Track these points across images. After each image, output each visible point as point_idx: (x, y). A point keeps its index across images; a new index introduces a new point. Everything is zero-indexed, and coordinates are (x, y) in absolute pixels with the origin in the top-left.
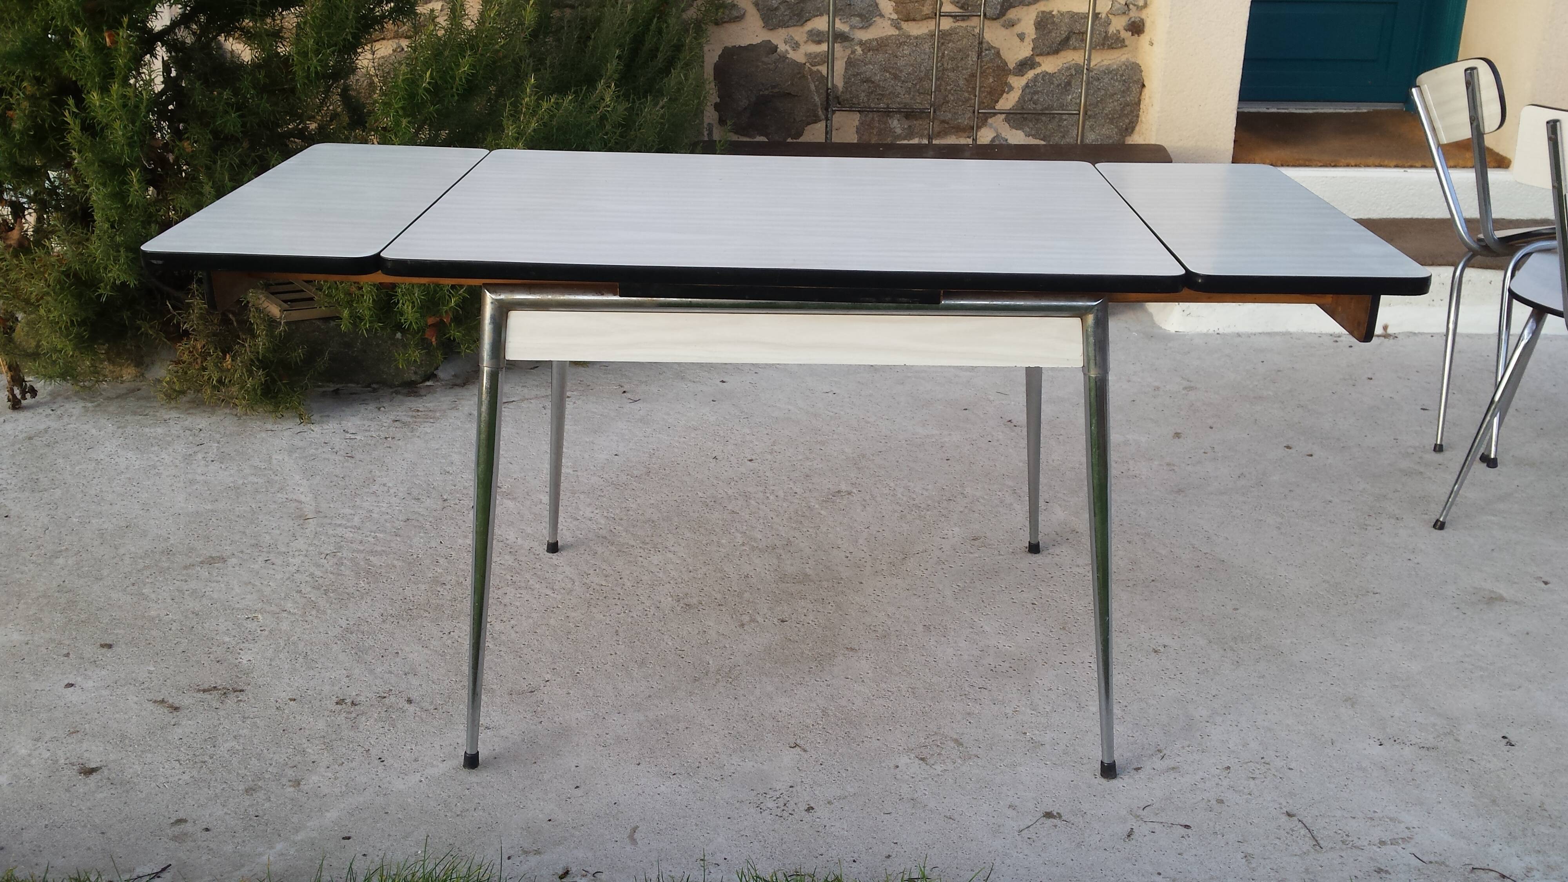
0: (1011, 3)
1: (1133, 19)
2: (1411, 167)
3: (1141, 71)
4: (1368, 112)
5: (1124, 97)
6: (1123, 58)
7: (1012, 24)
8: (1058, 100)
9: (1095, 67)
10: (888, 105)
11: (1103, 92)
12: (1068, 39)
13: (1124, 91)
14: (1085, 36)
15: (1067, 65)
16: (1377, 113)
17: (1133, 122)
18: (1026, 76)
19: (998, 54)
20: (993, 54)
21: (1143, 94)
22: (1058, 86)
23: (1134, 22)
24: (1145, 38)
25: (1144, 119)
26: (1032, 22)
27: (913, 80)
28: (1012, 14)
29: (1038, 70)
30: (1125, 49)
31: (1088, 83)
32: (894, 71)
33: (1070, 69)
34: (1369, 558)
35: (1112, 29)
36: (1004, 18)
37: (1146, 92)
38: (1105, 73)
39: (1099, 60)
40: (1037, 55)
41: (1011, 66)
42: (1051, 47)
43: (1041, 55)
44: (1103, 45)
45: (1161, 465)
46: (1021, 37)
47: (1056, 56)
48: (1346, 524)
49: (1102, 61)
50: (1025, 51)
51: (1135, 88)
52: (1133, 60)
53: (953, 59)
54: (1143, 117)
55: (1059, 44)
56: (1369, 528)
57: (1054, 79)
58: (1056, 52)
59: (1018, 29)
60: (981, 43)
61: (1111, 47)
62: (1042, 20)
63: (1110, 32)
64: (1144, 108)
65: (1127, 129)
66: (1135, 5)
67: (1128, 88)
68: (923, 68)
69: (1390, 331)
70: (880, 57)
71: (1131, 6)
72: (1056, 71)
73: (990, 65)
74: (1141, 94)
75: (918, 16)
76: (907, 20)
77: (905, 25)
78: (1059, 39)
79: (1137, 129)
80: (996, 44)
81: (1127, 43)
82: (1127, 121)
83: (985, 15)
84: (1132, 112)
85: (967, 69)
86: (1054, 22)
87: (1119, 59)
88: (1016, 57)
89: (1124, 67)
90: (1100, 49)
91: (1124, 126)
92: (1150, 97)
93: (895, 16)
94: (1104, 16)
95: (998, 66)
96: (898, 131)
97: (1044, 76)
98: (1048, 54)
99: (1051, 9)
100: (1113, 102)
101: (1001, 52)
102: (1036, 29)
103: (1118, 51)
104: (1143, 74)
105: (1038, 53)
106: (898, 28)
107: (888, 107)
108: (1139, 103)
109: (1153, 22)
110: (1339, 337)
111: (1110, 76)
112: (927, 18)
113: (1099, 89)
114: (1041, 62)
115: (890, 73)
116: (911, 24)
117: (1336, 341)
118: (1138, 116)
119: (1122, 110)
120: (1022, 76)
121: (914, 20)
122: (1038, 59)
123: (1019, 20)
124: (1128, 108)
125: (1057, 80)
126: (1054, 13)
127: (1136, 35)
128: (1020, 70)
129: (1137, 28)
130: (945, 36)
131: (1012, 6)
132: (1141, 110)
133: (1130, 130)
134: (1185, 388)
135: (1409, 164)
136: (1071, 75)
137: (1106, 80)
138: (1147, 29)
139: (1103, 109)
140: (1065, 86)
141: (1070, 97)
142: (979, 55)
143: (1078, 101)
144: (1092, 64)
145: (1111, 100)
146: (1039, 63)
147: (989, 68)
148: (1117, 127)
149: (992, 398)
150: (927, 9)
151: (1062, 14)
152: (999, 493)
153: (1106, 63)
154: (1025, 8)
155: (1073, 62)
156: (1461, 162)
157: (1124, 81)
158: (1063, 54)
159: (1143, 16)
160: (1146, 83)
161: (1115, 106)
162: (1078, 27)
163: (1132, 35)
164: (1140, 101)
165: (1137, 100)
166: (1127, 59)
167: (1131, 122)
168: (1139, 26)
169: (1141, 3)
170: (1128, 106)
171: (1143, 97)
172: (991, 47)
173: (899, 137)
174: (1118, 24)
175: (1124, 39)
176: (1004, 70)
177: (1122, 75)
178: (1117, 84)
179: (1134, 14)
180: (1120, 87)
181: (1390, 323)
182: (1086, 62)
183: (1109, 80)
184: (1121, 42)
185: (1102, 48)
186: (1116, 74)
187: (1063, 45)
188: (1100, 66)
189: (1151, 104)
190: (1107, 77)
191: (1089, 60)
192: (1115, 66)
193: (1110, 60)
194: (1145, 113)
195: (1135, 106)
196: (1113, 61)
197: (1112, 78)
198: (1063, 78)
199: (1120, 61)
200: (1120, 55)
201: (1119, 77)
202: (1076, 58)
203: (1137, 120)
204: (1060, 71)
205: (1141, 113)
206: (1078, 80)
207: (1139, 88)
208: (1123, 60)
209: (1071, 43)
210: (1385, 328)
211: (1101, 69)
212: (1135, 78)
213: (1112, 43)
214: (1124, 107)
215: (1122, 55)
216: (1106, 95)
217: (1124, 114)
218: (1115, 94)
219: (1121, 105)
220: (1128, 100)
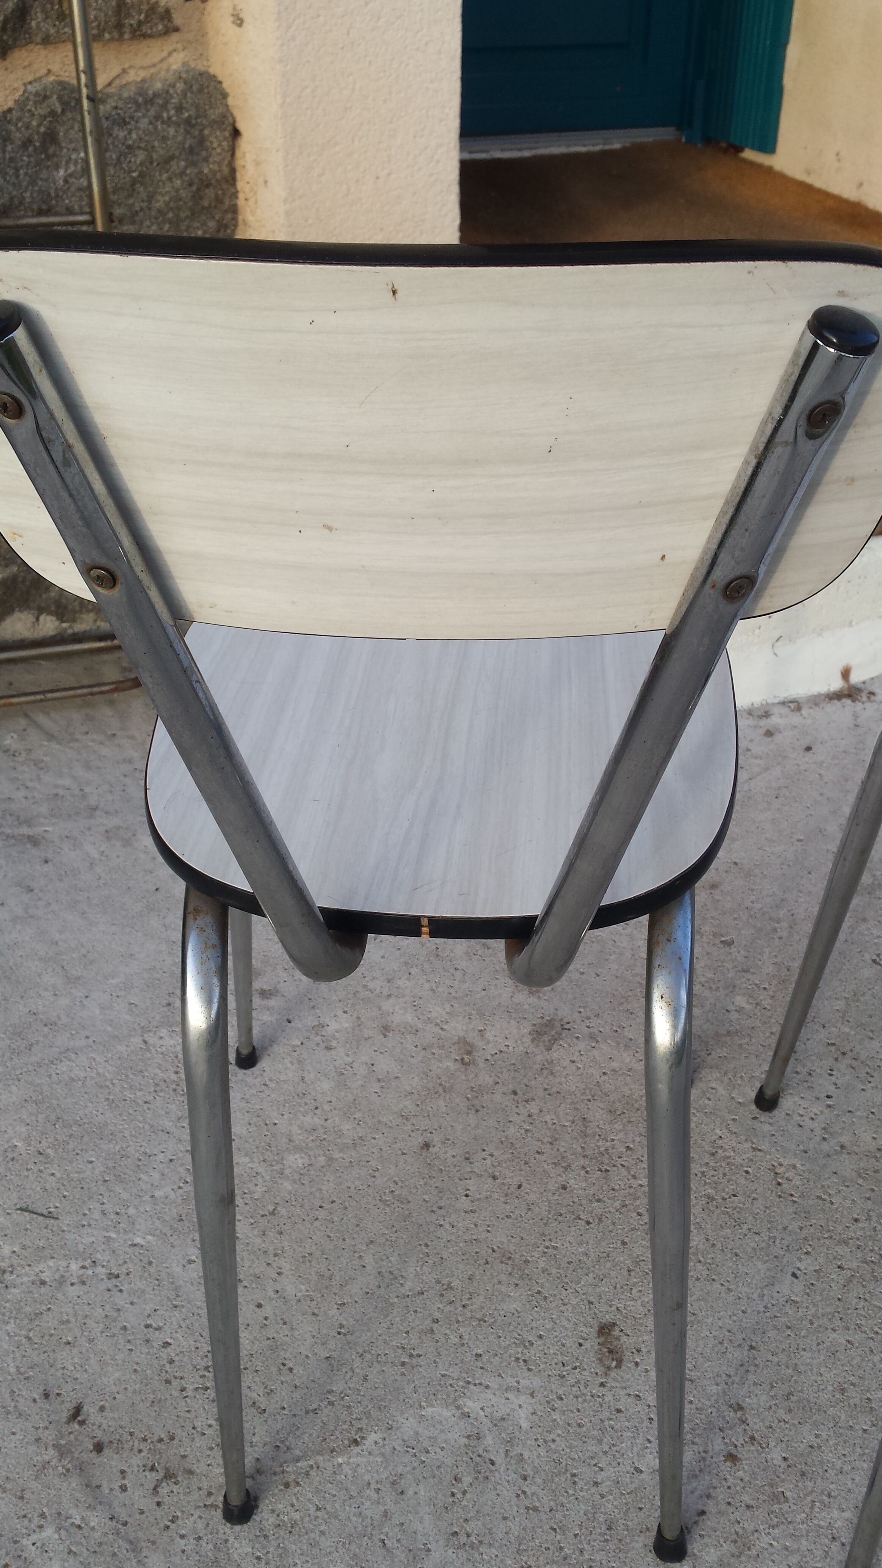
3: (225, 96)
4: (624, 150)
5: (193, 164)
6: (176, 62)
8: (33, 182)
9: (111, 90)
11: (141, 156)
12: (21, 14)
13: (191, 151)
14: (66, 5)
15: (35, 87)
16: (639, 149)
17: (226, 228)
21: (238, 154)
22: (27, 143)
24: (217, 10)
25: (250, 218)
30: (175, 37)
31: (100, 134)
33: (46, 97)
37: (245, 148)
38: (136, 102)
39: (116, 70)
44: (119, 26)
47: (2, 64)
49: (124, 71)
51: (217, 140)
52: (201, 66)
54: (247, 212)
55: (4, 29)
57: (13, 128)
58: (3, 52)
61: (139, 34)
64: (247, 188)
67: (202, 141)
69: (855, 678)
72: (11, 104)
74: (233, 155)
78: (2, 16)
81: (178, 20)
82: (212, 224)
84: (219, 200)
87: (164, 66)
89: (180, 86)
90: (112, 39)
92: (258, 164)
103: (158, 42)
104: (230, 101)
108: (231, 178)
110: (767, 715)
111: (152, 112)
113: (129, 147)
117: (769, 734)
118: (234, 210)
119: (197, 197)
124: (210, 193)
125: (18, 129)
127: (198, 1)
132: (241, 196)
136: (53, 113)
137: (144, 123)
139: (150, 198)
140: (43, 143)
141: (62, 173)
143: (84, 182)
144: (101, 81)
153: (133, 76)
155: (52, 78)
157: (188, 121)
158: (19, 56)
160: (241, 126)
161: (177, 191)
164: (233, 171)
165: (226, 170)
166: (185, 64)
170: (208, 186)
171: (239, 163)
175: (168, 11)
177: (179, 109)
178: (172, 131)
180: (180, 139)
181: (853, 663)
182: (83, 77)
183: (151, 123)
184: (162, 18)
185: (116, 34)
186: (164, 107)
187: (14, 30)
188: (123, 87)
189: (261, 180)
190: (144, 116)
191: (91, 71)
192: (159, 85)
193: (142, 68)
194: (251, 202)
195: (225, 186)
196: (152, 70)
197: (158, 117)
198: (34, 123)
199: (168, 70)
200: (165, 54)
201: (172, 112)
202: (55, 68)
203: (235, 219)
204: (21, 104)
205: (241, 202)
206: (72, 128)
207: (225, 139)
208: (174, 67)
209: (38, 24)
210: (846, 674)
211: (125, 95)
212: (213, 114)
213: (140, 23)
214: (198, 189)
215: (170, 54)
216: (151, 163)
217: (203, 208)
218: (172, 158)
219: (191, 184)
220: (206, 171)
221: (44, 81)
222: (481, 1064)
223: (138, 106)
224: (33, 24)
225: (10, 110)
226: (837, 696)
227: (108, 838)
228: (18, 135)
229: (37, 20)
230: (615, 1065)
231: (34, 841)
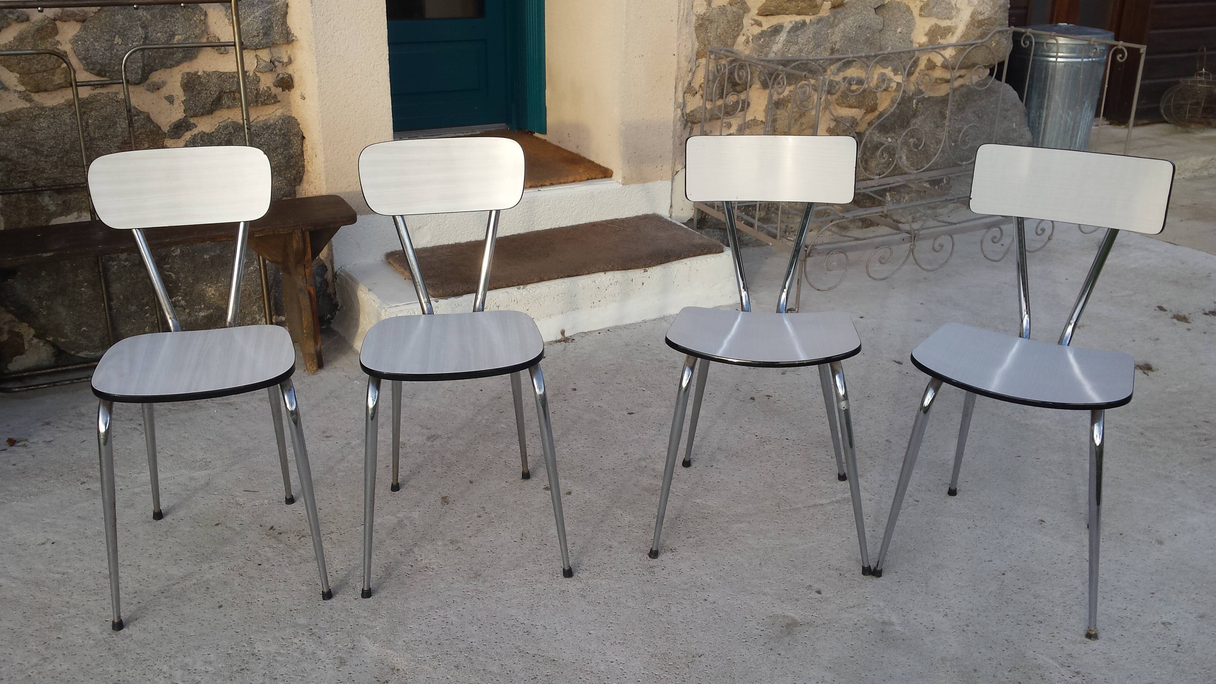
0: (152, 67)
1: (281, 76)
2: (542, 186)
3: (299, 124)
5: (286, 150)
6: (279, 113)
7: (156, 88)
9: (255, 123)
10: (33, 182)
12: (219, 99)
13: (285, 145)
14: (237, 95)
15: (224, 124)
17: (300, 173)
18: (183, 138)
19: (148, 118)
20: (143, 119)
21: (304, 145)
23: (282, 78)
24: (295, 94)
25: (310, 169)
26: (179, 84)
27: (59, 154)
28: (156, 77)
29: (195, 131)
30: (278, 104)
32: (33, 146)
33: (227, 127)
34: (673, 609)
35: (262, 86)
36: (147, 82)
37: (308, 143)
39: (257, 116)
40: (192, 117)
41: (166, 129)
42: (203, 107)
43: (195, 116)
44: (257, 101)
45: (445, 545)
46: (170, 99)
47: (210, 116)
48: (636, 572)
49: (260, 116)
50: (177, 114)
51: (296, 141)
52: (288, 114)
53: (99, 128)
54: (309, 167)
55: (212, 104)
56: (656, 570)
57: (214, 139)
58: (211, 112)
59: (164, 92)
60: (129, 111)
61: (264, 104)
62: (188, 81)
63: (261, 89)
64: (308, 159)
65: (295, 179)
66: (280, 62)
67: (289, 141)
68: (67, 140)
69: (567, 334)
70: (13, 133)
71: (276, 63)
72: (213, 130)
73: (143, 130)
74: (302, 146)
75: (49, 87)
76: (37, 92)
77: (36, 97)
78: (211, 100)
79: (305, 177)
80: (144, 109)
81: (279, 98)
82: (294, 172)
83: (128, 82)
84: (297, 163)
85: (118, 136)
86: (201, 83)
87: (274, 114)
88: (168, 120)
89: (280, 121)
90: (255, 106)
91: (292, 177)
92: (312, 149)
93: (21, 88)
94: (251, 74)
95: (151, 132)
96: (52, 208)
97: (201, 137)
98: (203, 115)
99: (196, 70)
100: (277, 156)
101: (152, 116)
102: (184, 91)
103: (271, 107)
104: (301, 126)
105: (192, 114)
106: (30, 100)
107: (35, 186)
108: (302, 154)
109: (301, 77)
111: (269, 131)
112: (60, 87)
113: (260, 144)
114: (196, 123)
115: (29, 148)
116: (44, 95)
118: (303, 166)
119: (288, 162)
120: (179, 138)
121: (46, 90)
122: (192, 121)
123: (164, 83)
124: (293, 160)
126: (199, 74)
127: (287, 91)
128: (176, 133)
129: (287, 83)
130: (84, 104)
131: (153, 70)
132: (306, 161)
133: (298, 180)
134: (428, 439)
135: (540, 184)
136: (231, 133)
138: (296, 84)
142: (131, 124)
144: (251, 119)
145: (275, 155)
146: (194, 124)
147: (140, 134)
148: (285, 178)
149: (241, 501)
150: (58, 79)
151: (208, 75)
152: (296, 640)
153: (261, 118)
154: (168, 70)
155: (230, 120)
156: (578, 177)
157: (284, 134)
158: (217, 113)
159: (290, 72)
160: (305, 135)
162: (227, 87)
163: (283, 91)
164: (303, 152)
165: (300, 152)
166: (282, 113)
167: (298, 172)
168: (289, 82)
169: (286, 60)
170: (292, 158)
171: (305, 149)
172: (139, 113)
173: (54, 215)
174: (267, 81)
175: (275, 95)
176: (158, 134)
177: (280, 130)
178: (277, 138)
179: (280, 70)
180: (281, 140)
181: (565, 328)
182: (245, 121)
183: (269, 135)
184: (273, 98)
185: (255, 104)
186: (274, 129)
187: (216, 104)
188: (257, 122)
189: (314, 155)
190: (267, 133)
191: (248, 119)
192: (272, 121)
193: (265, 115)
194: (310, 163)
195: (299, 157)
196: (269, 116)
197: (272, 133)
198: (223, 137)
199: (275, 116)
200: (274, 110)
201: (277, 131)
202: (231, 117)
203: (304, 170)
204: (217, 130)
205: (306, 163)
206: (238, 138)
207: (299, 140)
208: (278, 115)
209: (225, 102)
210: (563, 333)
211: (259, 125)
212: (294, 131)
213: (265, 100)
214: (288, 159)
215: (276, 110)
216: (269, 150)
217: (290, 166)
218: (277, 148)
219: (285, 157)
220: (292, 152)
221: (227, 121)
222: (408, 447)
223: (264, 129)
224: (224, 102)
225: (213, 132)
226: (560, 341)
227: (261, 401)
228: (216, 141)
229: (225, 100)
230: (456, 443)
231: (231, 404)
